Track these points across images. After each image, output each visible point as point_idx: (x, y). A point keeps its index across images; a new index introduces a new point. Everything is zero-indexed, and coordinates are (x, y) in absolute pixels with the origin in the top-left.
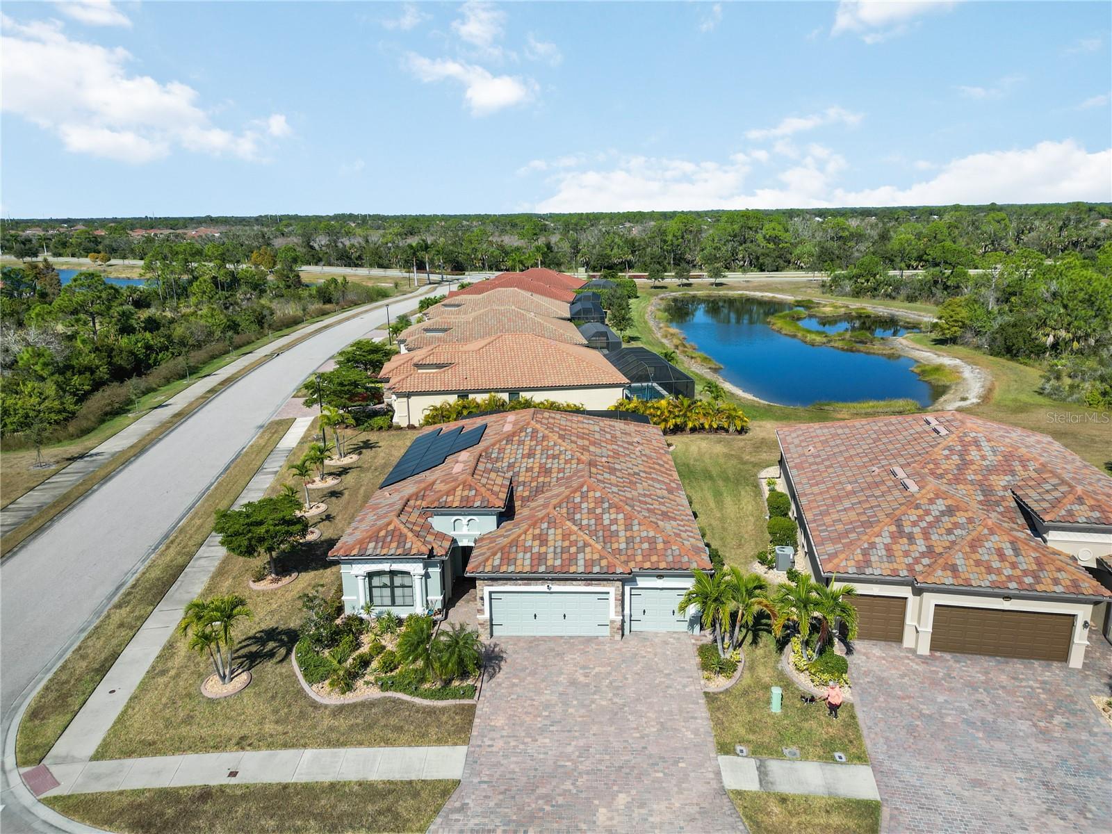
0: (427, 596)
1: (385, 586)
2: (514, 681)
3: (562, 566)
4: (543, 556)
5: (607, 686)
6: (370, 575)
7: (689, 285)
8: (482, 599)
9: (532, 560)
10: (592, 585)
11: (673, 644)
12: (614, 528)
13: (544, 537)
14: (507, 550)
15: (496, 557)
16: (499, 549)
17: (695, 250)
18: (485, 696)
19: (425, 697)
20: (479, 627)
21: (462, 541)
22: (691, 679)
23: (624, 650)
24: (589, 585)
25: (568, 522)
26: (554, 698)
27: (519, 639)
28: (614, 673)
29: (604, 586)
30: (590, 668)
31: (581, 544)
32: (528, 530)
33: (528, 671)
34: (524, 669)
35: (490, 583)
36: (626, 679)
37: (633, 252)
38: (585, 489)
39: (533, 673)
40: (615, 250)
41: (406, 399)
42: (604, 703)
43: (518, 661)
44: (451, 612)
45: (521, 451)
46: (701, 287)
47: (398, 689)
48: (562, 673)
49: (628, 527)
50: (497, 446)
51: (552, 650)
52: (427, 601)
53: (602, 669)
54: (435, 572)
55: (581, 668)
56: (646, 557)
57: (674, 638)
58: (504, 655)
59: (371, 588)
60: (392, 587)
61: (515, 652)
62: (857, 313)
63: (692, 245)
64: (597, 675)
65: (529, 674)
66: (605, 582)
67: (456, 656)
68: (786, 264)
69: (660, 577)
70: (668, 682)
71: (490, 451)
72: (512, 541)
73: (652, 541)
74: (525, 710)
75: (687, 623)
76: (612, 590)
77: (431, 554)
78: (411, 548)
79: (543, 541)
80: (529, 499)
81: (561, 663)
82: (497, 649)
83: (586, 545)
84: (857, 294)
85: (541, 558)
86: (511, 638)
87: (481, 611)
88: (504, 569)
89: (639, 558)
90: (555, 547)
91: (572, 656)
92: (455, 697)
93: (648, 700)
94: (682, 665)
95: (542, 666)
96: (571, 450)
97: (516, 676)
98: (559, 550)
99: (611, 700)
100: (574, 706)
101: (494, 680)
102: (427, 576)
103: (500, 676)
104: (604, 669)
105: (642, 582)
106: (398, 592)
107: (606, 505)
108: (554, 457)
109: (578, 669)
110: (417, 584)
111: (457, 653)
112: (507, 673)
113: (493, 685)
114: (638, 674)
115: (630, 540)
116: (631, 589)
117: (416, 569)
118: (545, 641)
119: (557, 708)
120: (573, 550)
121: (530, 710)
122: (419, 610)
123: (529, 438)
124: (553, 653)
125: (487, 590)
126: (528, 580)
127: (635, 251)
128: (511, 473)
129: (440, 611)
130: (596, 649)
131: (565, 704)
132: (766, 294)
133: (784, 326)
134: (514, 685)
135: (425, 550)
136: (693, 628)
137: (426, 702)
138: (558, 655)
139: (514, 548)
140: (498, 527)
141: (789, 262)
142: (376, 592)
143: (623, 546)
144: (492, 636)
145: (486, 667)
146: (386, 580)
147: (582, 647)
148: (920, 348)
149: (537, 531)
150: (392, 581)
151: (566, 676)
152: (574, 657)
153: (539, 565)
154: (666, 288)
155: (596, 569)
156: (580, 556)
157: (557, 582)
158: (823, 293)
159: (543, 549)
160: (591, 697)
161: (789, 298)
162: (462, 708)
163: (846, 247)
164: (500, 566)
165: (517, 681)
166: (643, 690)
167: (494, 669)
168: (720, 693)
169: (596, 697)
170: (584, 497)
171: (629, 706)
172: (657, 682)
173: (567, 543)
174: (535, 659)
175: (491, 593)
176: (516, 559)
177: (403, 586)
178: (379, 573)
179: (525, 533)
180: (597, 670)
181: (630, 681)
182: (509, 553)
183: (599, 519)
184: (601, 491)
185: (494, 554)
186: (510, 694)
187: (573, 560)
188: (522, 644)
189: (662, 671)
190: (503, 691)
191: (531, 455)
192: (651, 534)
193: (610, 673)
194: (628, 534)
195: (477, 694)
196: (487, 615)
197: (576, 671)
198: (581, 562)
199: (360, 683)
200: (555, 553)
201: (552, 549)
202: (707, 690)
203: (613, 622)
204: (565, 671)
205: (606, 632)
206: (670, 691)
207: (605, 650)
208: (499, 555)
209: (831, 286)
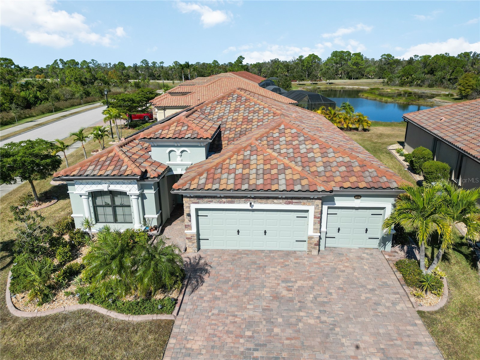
0: (144, 214)
1: (107, 205)
2: (216, 293)
3: (264, 184)
4: (246, 176)
5: (312, 302)
6: (94, 195)
7: (316, 84)
8: (189, 215)
9: (235, 179)
10: (292, 203)
11: (368, 259)
12: (310, 155)
13: (247, 162)
14: (212, 171)
15: (202, 177)
16: (205, 170)
17: (318, 70)
18: (185, 311)
19: (122, 311)
20: (187, 241)
21: (176, 170)
22: (398, 296)
23: (322, 264)
24: (289, 203)
25: (268, 150)
26: (258, 315)
27: (223, 252)
28: (317, 288)
29: (304, 204)
30: (292, 282)
31: (282, 167)
32: (232, 156)
33: (230, 283)
34: (227, 282)
35: (196, 200)
36: (330, 294)
37: (288, 71)
38: (282, 127)
39: (236, 286)
40: (279, 70)
41: (163, 111)
42: (312, 321)
43: (221, 273)
44: (167, 229)
45: (228, 108)
46: (322, 84)
47: (96, 302)
48: (265, 286)
49: (324, 154)
50: (210, 105)
51: (254, 263)
52: (144, 219)
53: (305, 283)
54: (150, 193)
55: (283, 282)
56: (345, 178)
57: (367, 254)
58: (209, 268)
59: (95, 207)
60: (114, 207)
61: (219, 264)
62: (404, 92)
63: (316, 68)
64: (300, 288)
65: (233, 287)
66: (305, 201)
67: (151, 270)
68: (362, 76)
69: (358, 197)
70: (375, 298)
71: (204, 108)
72: (218, 164)
73: (348, 165)
74: (226, 328)
75: (377, 241)
76: (311, 208)
77: (144, 176)
78: (125, 170)
79: (246, 164)
80: (234, 139)
81: (263, 276)
82: (202, 261)
83: (286, 168)
84: (402, 84)
85: (244, 178)
86: (216, 251)
87: (188, 227)
88: (208, 186)
89: (338, 179)
90: (257, 170)
91: (273, 269)
92: (152, 312)
93: (359, 320)
94: (384, 280)
95: (245, 278)
96: (268, 107)
97: (219, 289)
98: (261, 172)
99: (318, 318)
100: (280, 325)
101: (196, 292)
102: (142, 197)
103: (203, 289)
104: (306, 282)
105: (339, 202)
106: (119, 210)
107: (302, 138)
108: (254, 112)
109: (280, 282)
110: (134, 203)
111: (152, 266)
112: (210, 285)
113: (195, 298)
114: (341, 289)
115: (326, 165)
116: (329, 208)
117: (132, 189)
118: (247, 254)
119: (261, 326)
120: (274, 171)
121: (232, 328)
122: (137, 226)
123: (235, 100)
124: (255, 266)
125: (194, 207)
126: (232, 198)
127: (289, 71)
128: (220, 122)
129: (156, 228)
130: (296, 263)
131: (269, 321)
132: (355, 87)
133: (369, 96)
134: (216, 298)
135: (137, 171)
136: (385, 245)
137: (122, 317)
138: (260, 267)
139: (219, 171)
140: (207, 158)
141: (363, 75)
142: (100, 210)
143: (321, 169)
144: (199, 249)
145: (190, 278)
146: (108, 199)
147: (282, 260)
148: (448, 102)
149: (241, 157)
150: (113, 201)
151: (268, 290)
152: (276, 270)
153: (242, 184)
154: (305, 85)
155: (298, 187)
156: (281, 177)
157: (259, 200)
158: (384, 85)
159: (246, 171)
160: (297, 313)
161: (367, 88)
162: (159, 324)
163: (392, 68)
164: (205, 184)
165: (220, 293)
166: (351, 307)
167: (197, 281)
168: (436, 312)
169: (302, 314)
170: (282, 133)
171: (340, 327)
172: (363, 298)
173: (268, 166)
174: (237, 271)
175: (197, 210)
176: (220, 179)
177: (122, 206)
178: (101, 193)
179: (230, 158)
180: (299, 283)
181: (335, 296)
182: (214, 174)
183: (296, 149)
184: (296, 128)
185: (201, 174)
186: (212, 308)
187: (275, 179)
188: (225, 257)
189: (365, 287)
190: (204, 305)
191: (236, 110)
192: (347, 159)
193: (312, 288)
194: (325, 160)
195: (177, 308)
196: (194, 230)
197: (278, 284)
198: (282, 182)
199: (61, 294)
200: (257, 174)
201: (254, 171)
202: (420, 309)
203: (310, 238)
204: (268, 284)
205: (304, 247)
206: (380, 309)
207: (304, 264)
208: (205, 175)
209: (388, 82)
